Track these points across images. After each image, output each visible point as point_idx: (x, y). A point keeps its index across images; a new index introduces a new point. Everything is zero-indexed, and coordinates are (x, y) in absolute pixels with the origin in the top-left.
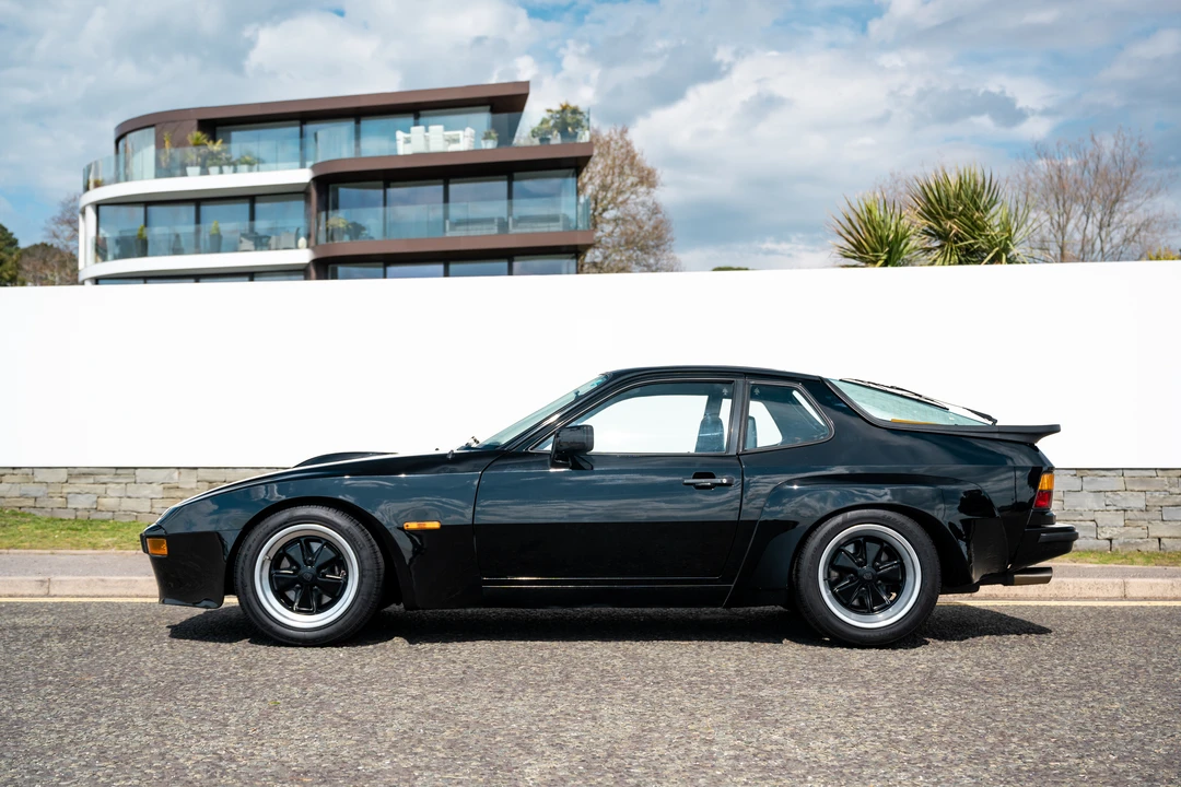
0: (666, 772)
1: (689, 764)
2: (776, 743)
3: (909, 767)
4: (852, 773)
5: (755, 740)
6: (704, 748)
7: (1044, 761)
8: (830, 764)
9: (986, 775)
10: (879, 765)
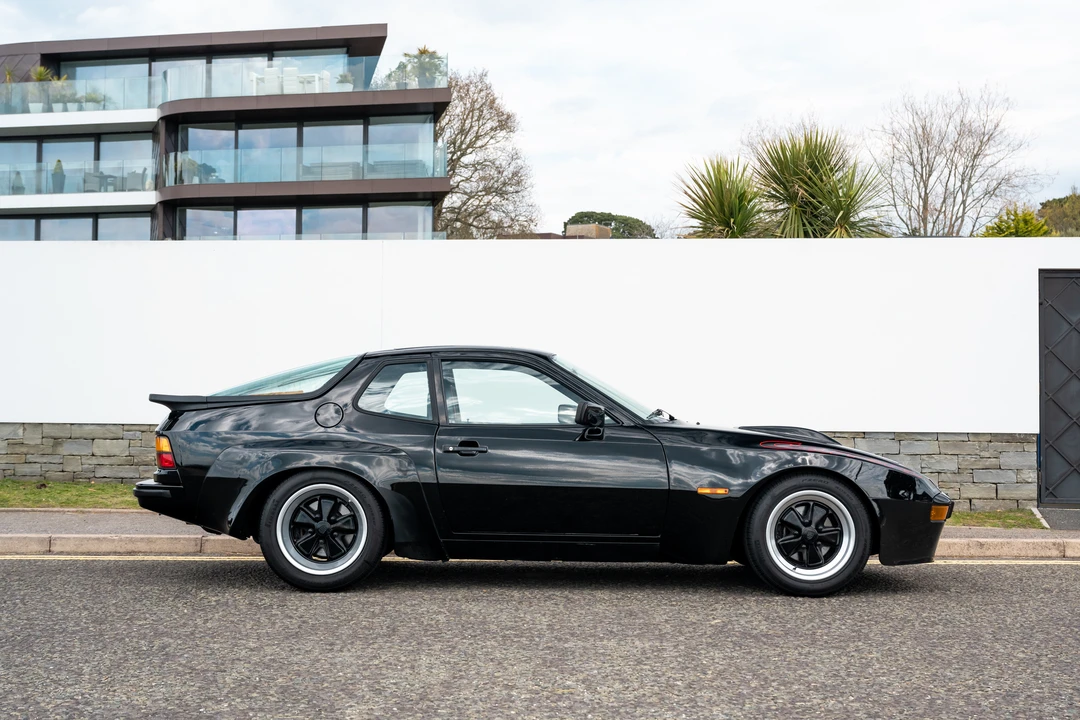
0: (468, 712)
1: (489, 705)
2: (569, 687)
4: (627, 713)
5: (550, 685)
6: (504, 692)
7: (793, 702)
8: (610, 705)
9: (740, 714)
10: (652, 705)
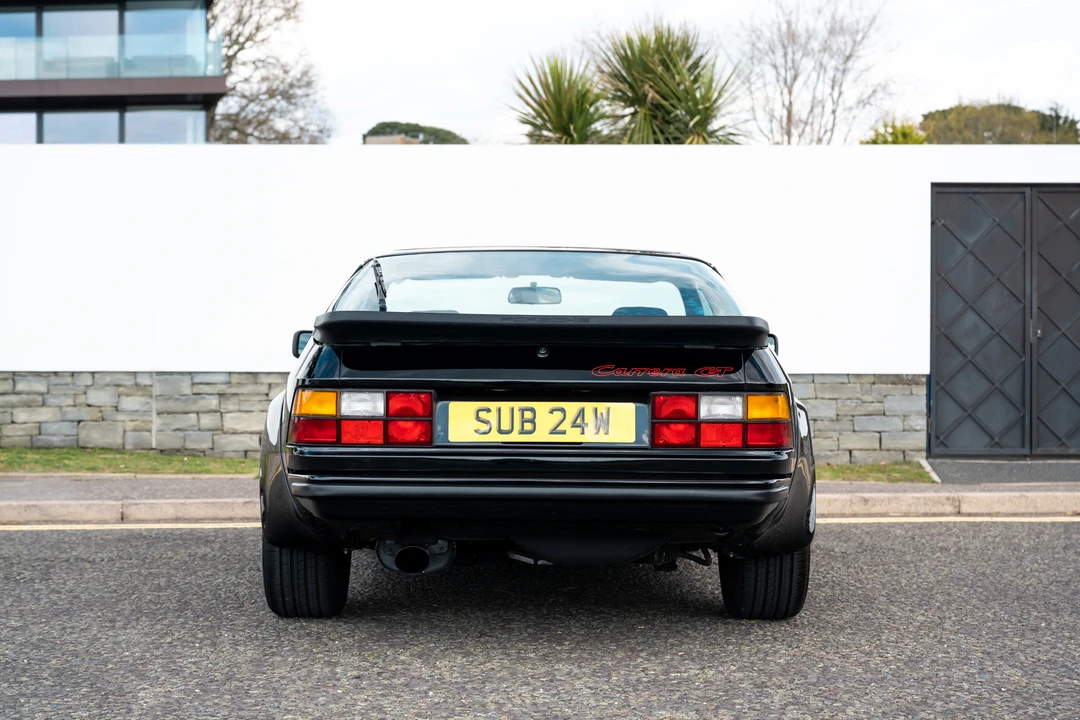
0: (286, 693)
1: (310, 684)
2: (403, 662)
3: (532, 681)
4: (474, 689)
5: (380, 661)
6: (326, 670)
8: (454, 680)
9: (606, 687)
10: (502, 680)
